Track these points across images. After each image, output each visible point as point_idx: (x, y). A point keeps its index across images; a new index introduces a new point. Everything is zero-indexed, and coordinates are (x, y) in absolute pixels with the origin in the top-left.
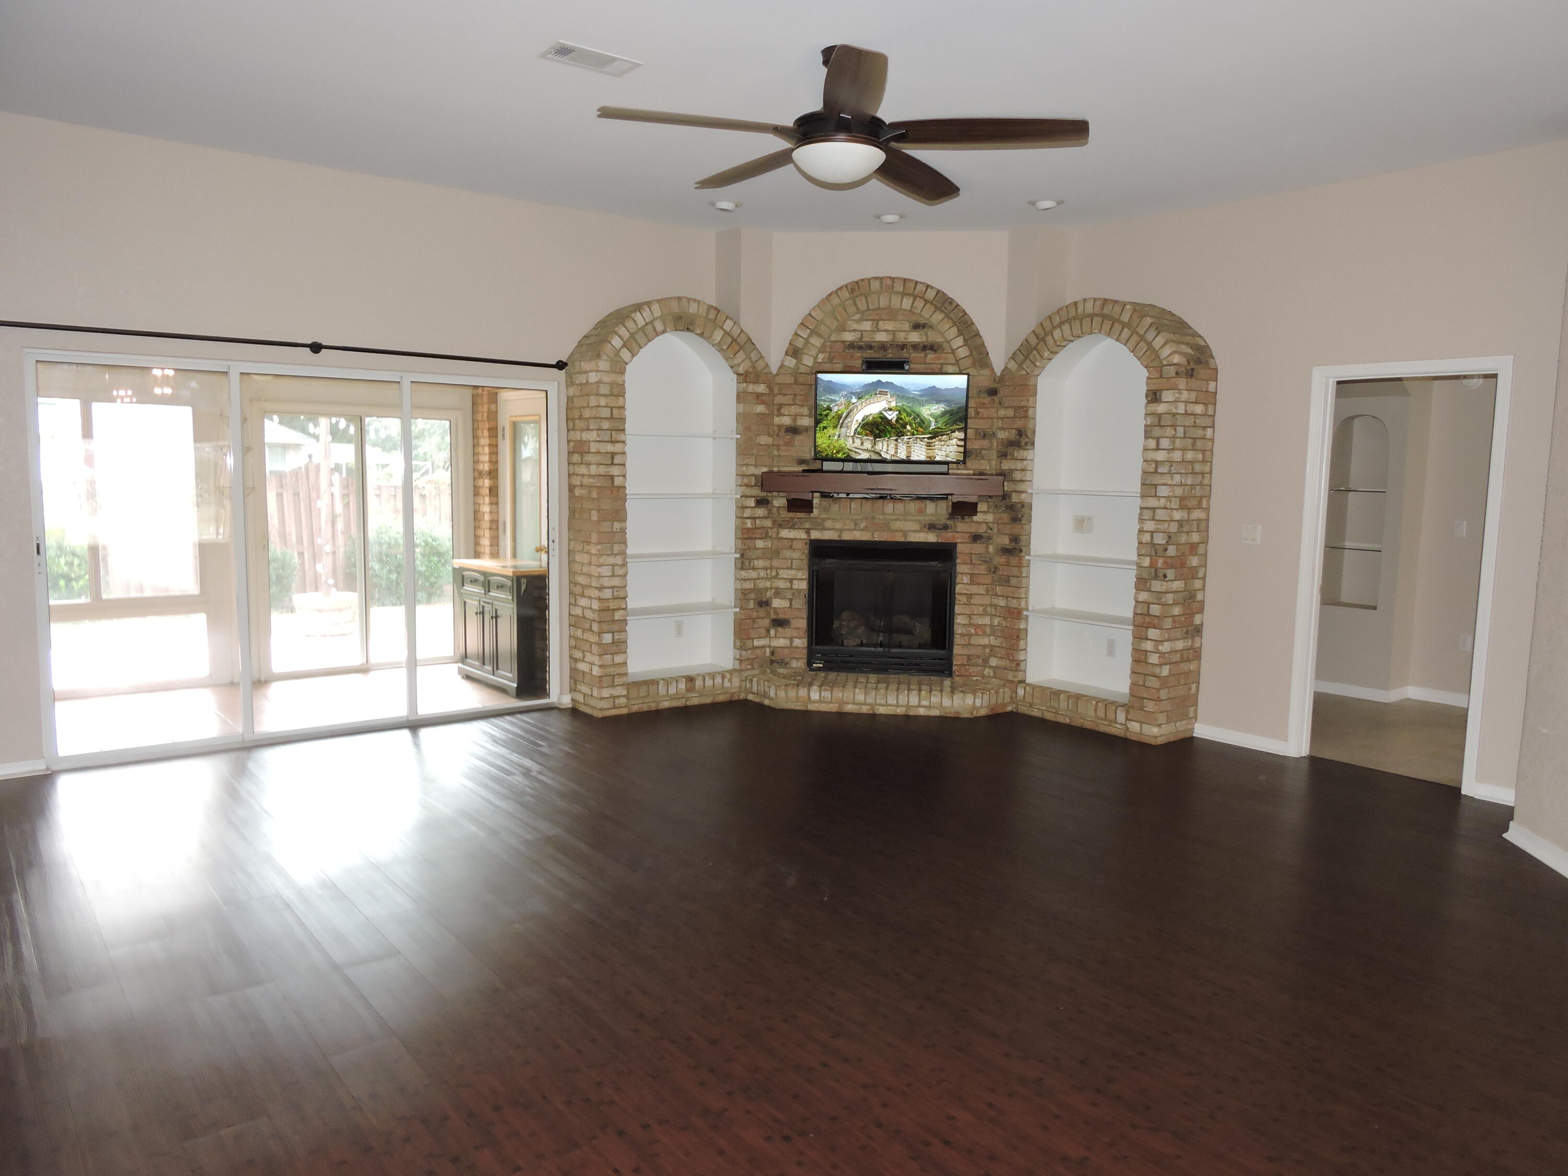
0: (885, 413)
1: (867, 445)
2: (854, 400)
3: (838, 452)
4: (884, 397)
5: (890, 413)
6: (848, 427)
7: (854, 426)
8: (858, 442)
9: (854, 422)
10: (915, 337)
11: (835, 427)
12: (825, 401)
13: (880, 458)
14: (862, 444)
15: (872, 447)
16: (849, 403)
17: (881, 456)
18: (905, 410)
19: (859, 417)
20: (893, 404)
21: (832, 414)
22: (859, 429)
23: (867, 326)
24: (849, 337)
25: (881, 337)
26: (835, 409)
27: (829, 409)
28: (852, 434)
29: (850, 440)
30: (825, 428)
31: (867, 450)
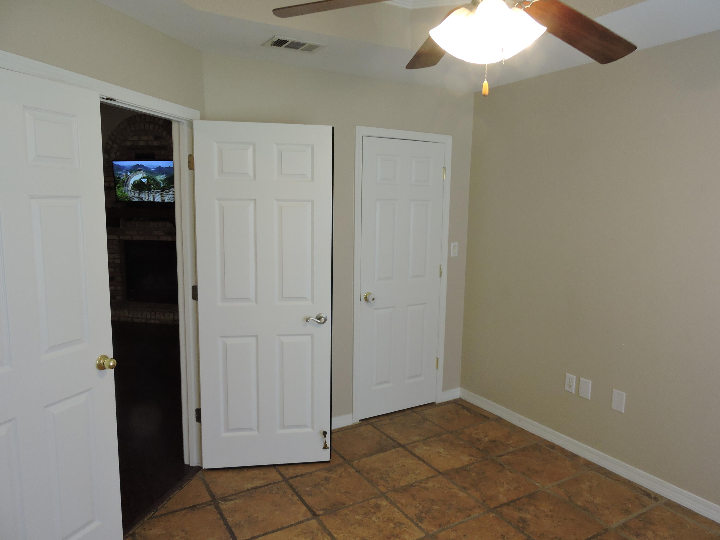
0: (142, 179)
1: (137, 195)
2: (129, 174)
3: (125, 198)
4: (141, 172)
5: (144, 179)
6: (128, 187)
7: (130, 186)
8: (133, 193)
9: (130, 184)
10: (156, 143)
11: (123, 187)
12: (117, 174)
14: (135, 194)
15: (139, 196)
16: (127, 175)
17: (143, 200)
18: (150, 178)
19: (132, 182)
20: (145, 175)
21: (121, 180)
22: (133, 187)
23: (136, 138)
24: (128, 144)
25: (142, 143)
26: (122, 178)
27: (120, 178)
28: (130, 190)
29: (130, 192)
30: (119, 187)
31: (137, 197)
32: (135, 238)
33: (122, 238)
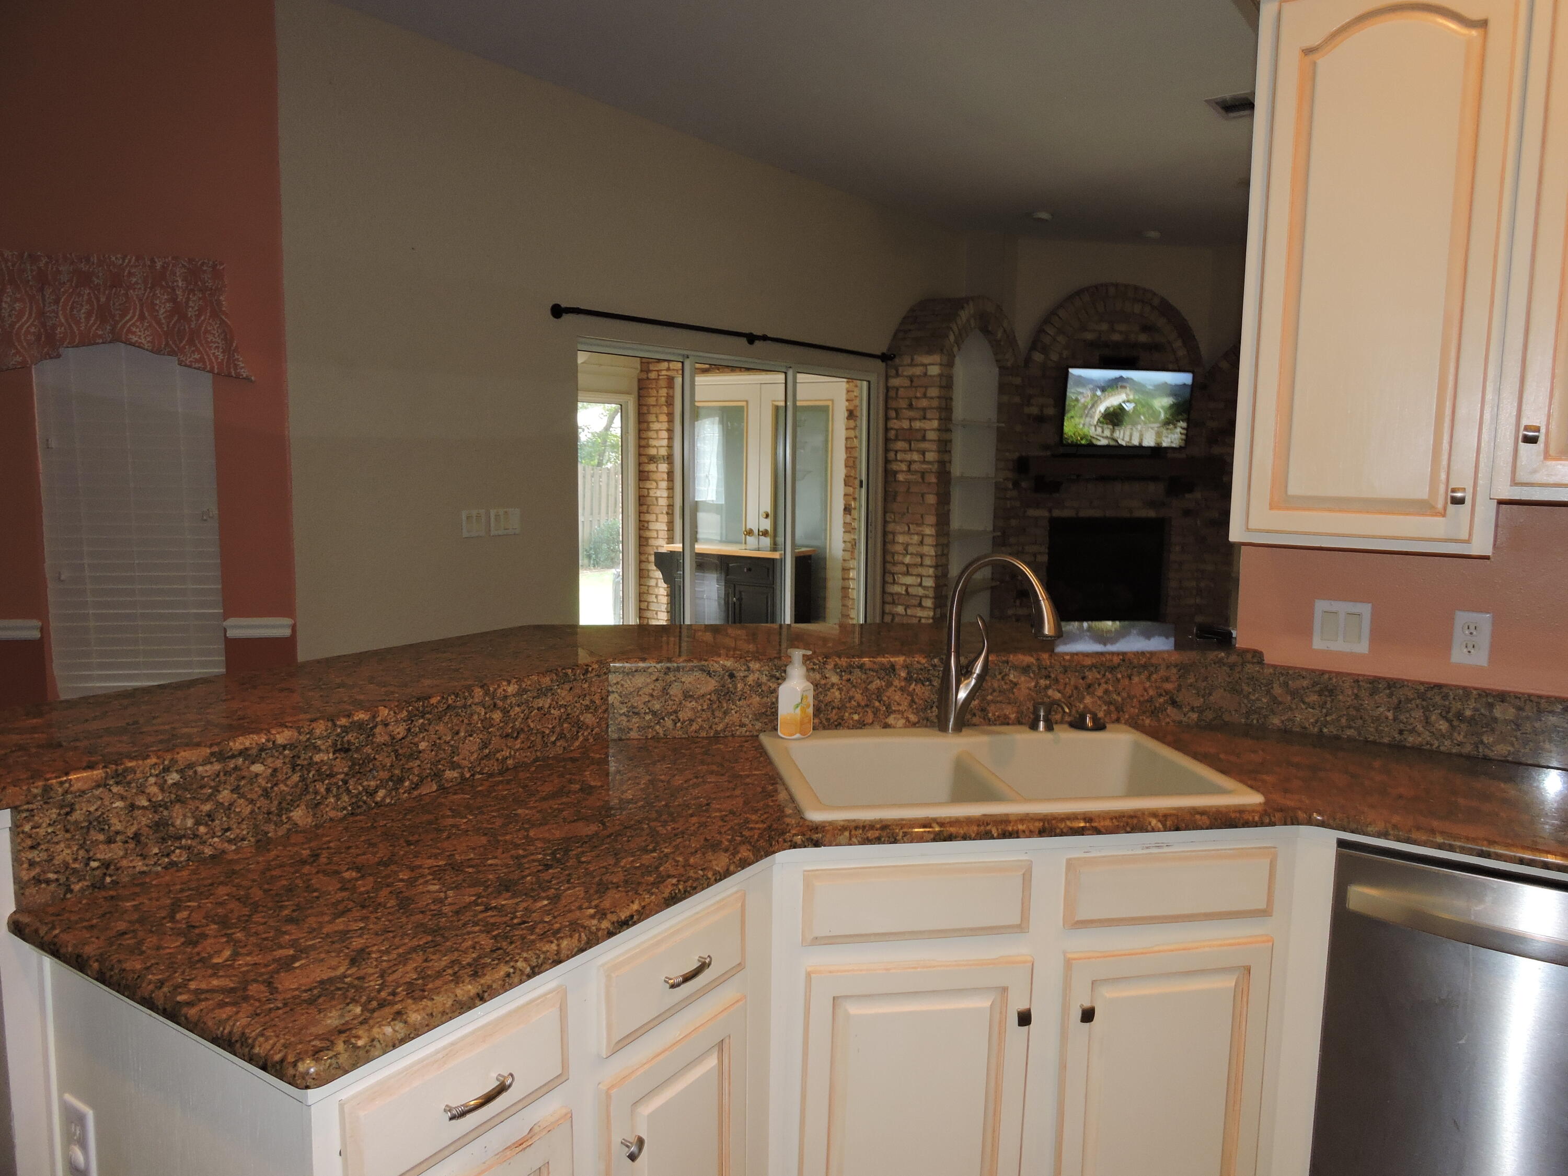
0: (1124, 405)
1: (1107, 433)
2: (1099, 393)
3: (1082, 439)
4: (1124, 390)
5: (1127, 404)
6: (1092, 417)
7: (1097, 416)
8: (1099, 430)
9: (1098, 412)
10: (1143, 338)
11: (1081, 417)
12: (1074, 393)
13: (1116, 444)
14: (1103, 432)
15: (1112, 435)
16: (1094, 395)
17: (1117, 441)
18: (1141, 403)
19: (1102, 408)
20: (1131, 397)
21: (1080, 405)
22: (1101, 419)
23: (1104, 327)
24: (1089, 336)
25: (1116, 337)
26: (1082, 400)
27: (1077, 400)
28: (1095, 423)
29: (1093, 428)
30: (1072, 417)
31: (1107, 437)
32: (1084, 514)
33: (1057, 513)
